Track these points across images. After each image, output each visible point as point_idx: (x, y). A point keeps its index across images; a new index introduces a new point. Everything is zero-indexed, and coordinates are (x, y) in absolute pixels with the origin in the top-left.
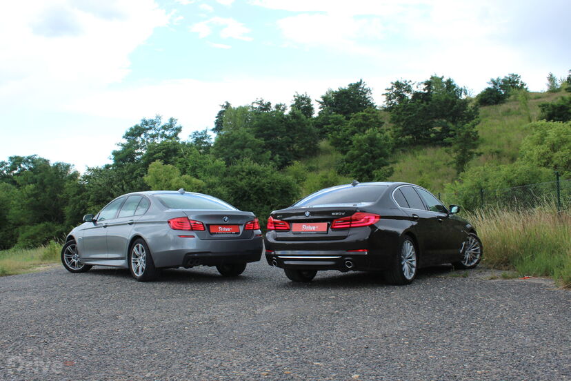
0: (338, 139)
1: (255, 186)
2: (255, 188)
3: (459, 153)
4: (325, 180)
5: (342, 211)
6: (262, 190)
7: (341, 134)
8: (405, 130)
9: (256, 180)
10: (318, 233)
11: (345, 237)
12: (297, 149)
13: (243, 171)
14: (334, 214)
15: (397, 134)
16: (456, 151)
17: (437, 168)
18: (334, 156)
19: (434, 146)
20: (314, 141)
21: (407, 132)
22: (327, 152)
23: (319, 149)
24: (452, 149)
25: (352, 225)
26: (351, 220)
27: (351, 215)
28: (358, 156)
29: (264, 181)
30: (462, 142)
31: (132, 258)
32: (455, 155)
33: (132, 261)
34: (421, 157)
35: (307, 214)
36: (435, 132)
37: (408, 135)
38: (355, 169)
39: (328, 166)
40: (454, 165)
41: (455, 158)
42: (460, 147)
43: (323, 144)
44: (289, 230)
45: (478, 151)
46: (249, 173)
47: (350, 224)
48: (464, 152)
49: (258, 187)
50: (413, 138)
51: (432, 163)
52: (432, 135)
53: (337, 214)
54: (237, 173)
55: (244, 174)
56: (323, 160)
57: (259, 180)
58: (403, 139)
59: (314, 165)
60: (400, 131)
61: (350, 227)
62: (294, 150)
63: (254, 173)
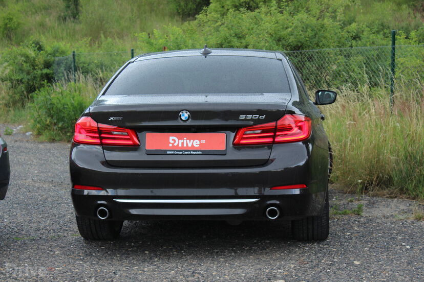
5: (260, 112)
10: (205, 153)
11: (265, 162)
14: (242, 117)
25: (278, 139)
26: (275, 130)
27: (277, 120)
35: (185, 116)
44: (135, 147)
47: (274, 137)
53: (249, 117)
61: (274, 142)
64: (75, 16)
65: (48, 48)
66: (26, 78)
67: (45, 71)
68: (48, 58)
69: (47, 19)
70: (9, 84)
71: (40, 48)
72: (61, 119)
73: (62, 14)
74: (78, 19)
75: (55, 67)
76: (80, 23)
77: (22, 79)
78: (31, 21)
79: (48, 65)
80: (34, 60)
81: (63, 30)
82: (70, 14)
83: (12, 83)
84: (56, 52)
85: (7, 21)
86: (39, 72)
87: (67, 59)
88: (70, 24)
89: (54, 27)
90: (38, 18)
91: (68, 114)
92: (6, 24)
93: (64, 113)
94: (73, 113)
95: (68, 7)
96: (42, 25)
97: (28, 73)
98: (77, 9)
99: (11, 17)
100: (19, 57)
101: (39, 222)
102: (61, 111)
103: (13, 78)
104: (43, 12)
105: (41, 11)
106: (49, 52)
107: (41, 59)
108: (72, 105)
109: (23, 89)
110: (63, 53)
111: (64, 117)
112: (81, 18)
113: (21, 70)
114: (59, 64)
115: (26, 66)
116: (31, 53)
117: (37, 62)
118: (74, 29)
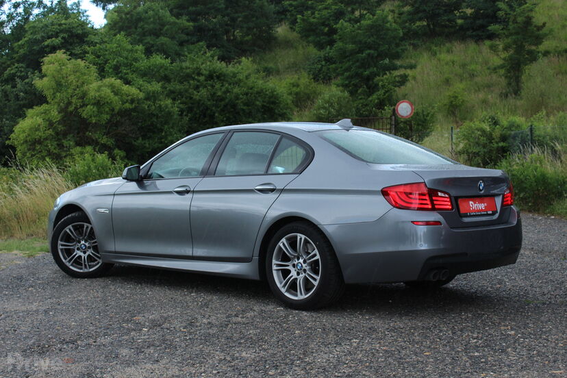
0: (311, 24)
1: (222, 99)
2: (223, 103)
3: (512, 52)
4: (295, 89)
6: (234, 106)
7: (317, 16)
8: (417, 11)
9: (224, 89)
12: (239, 38)
13: (199, 74)
15: (404, 17)
16: (506, 49)
17: (472, 76)
18: (301, 51)
19: (463, 39)
20: (268, 26)
21: (420, 15)
22: (288, 44)
23: (275, 39)
24: (500, 44)
28: (353, 53)
29: (236, 90)
30: (517, 33)
31: (274, 262)
32: (504, 55)
33: (274, 267)
34: (445, 57)
36: (464, 17)
37: (420, 19)
38: (347, 74)
39: (294, 67)
40: (502, 72)
41: (504, 59)
42: (515, 42)
43: (281, 30)
45: (542, 48)
46: (210, 77)
48: (520, 49)
49: (227, 101)
50: (428, 25)
51: (464, 66)
52: (460, 21)
54: (188, 77)
55: (202, 78)
56: (283, 58)
57: (227, 88)
58: (414, 27)
59: (271, 65)
60: (409, 13)
62: (235, 39)
63: (218, 77)
64: (517, 92)
65: (504, 122)
66: (482, 150)
67: (501, 144)
68: (504, 132)
69: (490, 96)
70: (466, 157)
71: (496, 123)
72: (523, 190)
73: (504, 91)
74: (519, 95)
75: (511, 140)
76: (521, 99)
77: (479, 152)
78: (473, 98)
79: (504, 138)
80: (491, 134)
81: (505, 106)
82: (512, 90)
83: (469, 156)
84: (512, 126)
85: (452, 99)
86: (496, 145)
87: (522, 133)
88: (511, 100)
89: (495, 104)
90: (481, 95)
91: (531, 185)
92: (452, 102)
93: (526, 183)
94: (535, 184)
95: (509, 84)
96: (485, 102)
97: (484, 147)
98: (518, 85)
99: (456, 95)
100: (476, 132)
101: (541, 287)
102: (522, 182)
103: (470, 151)
104: (486, 90)
105: (484, 88)
106: (505, 126)
107: (497, 132)
108: (534, 176)
109: (480, 161)
110: (518, 126)
111: (526, 188)
112: (523, 94)
113: (478, 144)
114: (514, 137)
115: (483, 140)
116: (487, 127)
117: (494, 136)
118: (515, 105)
